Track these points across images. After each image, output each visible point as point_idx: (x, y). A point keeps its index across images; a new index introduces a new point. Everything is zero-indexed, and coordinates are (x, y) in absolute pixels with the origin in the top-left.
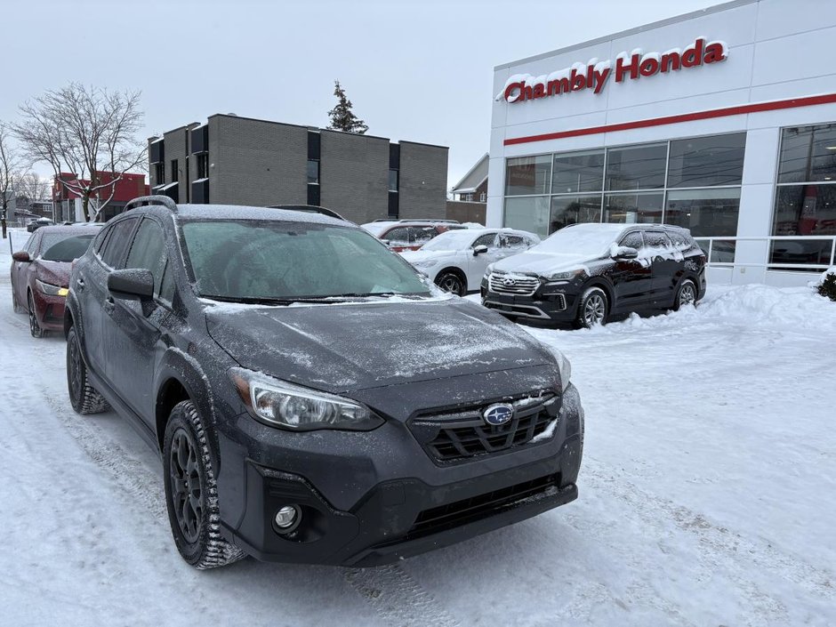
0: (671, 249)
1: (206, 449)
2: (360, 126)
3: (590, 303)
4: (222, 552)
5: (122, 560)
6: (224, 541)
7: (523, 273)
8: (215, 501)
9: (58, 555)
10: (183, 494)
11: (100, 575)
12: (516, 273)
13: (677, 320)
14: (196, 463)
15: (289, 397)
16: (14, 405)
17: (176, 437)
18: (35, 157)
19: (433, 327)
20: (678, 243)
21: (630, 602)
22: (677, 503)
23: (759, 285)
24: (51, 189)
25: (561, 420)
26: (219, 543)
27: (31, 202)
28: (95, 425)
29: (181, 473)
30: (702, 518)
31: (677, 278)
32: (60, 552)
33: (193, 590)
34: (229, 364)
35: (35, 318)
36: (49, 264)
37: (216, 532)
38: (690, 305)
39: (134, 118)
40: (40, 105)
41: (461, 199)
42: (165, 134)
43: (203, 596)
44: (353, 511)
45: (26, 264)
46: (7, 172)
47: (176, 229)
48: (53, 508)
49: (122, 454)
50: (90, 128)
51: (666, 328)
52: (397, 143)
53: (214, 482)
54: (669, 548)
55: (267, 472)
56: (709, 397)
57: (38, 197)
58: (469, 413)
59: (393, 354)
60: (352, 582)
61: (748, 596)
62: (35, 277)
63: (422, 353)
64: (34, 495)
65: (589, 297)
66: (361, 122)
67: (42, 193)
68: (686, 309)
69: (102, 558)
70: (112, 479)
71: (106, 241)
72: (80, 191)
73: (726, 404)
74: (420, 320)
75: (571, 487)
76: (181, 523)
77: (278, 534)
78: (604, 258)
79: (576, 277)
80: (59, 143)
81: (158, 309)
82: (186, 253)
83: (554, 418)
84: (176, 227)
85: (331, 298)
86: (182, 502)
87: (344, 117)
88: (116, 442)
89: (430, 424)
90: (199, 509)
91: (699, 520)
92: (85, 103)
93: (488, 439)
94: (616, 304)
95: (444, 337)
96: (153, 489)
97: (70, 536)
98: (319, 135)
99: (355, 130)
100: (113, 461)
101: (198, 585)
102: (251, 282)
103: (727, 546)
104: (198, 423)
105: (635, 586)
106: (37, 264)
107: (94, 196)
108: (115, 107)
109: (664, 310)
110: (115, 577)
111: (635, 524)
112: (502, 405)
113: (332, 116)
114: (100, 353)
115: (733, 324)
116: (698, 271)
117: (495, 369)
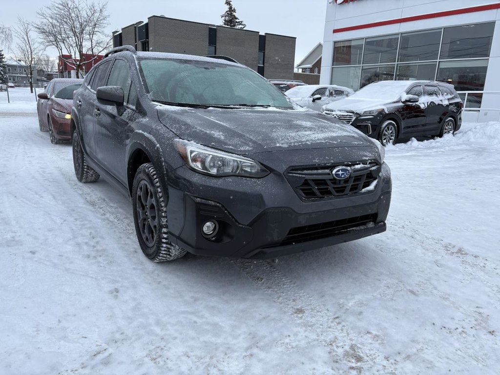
0: (441, 97)
1: (159, 190)
2: (240, 24)
3: (386, 131)
4: (169, 251)
5: (111, 255)
6: (170, 244)
7: (345, 111)
8: (165, 220)
9: (74, 251)
10: (145, 220)
11: (99, 262)
12: (340, 111)
13: (441, 143)
14: (153, 199)
15: (211, 156)
16: (43, 177)
17: (140, 186)
18: (47, 44)
19: (299, 122)
20: (445, 94)
21: (418, 291)
22: (446, 241)
23: (496, 122)
24: (57, 65)
25: (380, 180)
26: (168, 245)
27: (46, 73)
28: (90, 188)
29: (143, 207)
30: (463, 250)
31: (442, 117)
32: (76, 250)
33: (153, 273)
34: (173, 137)
35: (52, 132)
36: (59, 100)
37: (166, 239)
38: (450, 135)
39: (104, 19)
40: (49, 11)
41: (302, 72)
42: (122, 29)
43: (158, 275)
44: (251, 225)
45: (46, 100)
46: (31, 53)
47: (136, 63)
48: (70, 228)
49: (107, 203)
50: (78, 26)
51: (433, 148)
52: (264, 34)
53: (165, 209)
54: (441, 265)
55: (198, 200)
56: (463, 185)
57: (49, 70)
58: (323, 171)
59: (274, 135)
60: (245, 273)
61: (494, 292)
62: (52, 107)
63: (293, 134)
64: (59, 221)
65: (385, 127)
66: (242, 22)
67: (52, 67)
68: (448, 137)
69: (100, 254)
70: (102, 215)
71: (93, 78)
72: (74, 65)
73: (475, 189)
74: (289, 119)
75: (382, 223)
76: (144, 237)
77: (204, 237)
78: (397, 102)
79: (378, 114)
80: (61, 35)
81: (127, 111)
82: (143, 76)
83: (375, 179)
84: (136, 62)
85: (232, 106)
86: (144, 225)
87: (231, 18)
88: (103, 197)
89: (298, 175)
90: (155, 227)
91: (460, 251)
92: (75, 10)
93: (334, 188)
94: (402, 132)
95: (306, 127)
96: (126, 221)
97: (80, 242)
98: (215, 29)
99: (237, 27)
100: (102, 206)
101: (155, 270)
102: (183, 94)
103: (479, 265)
104: (154, 175)
105: (421, 283)
106: (52, 100)
107: (82, 69)
108: (93, 12)
109: (433, 137)
110: (108, 263)
111: (419, 251)
112: (344, 167)
113: (223, 18)
114: (92, 143)
115: (479, 146)
116: (457, 112)
117: (340, 146)
